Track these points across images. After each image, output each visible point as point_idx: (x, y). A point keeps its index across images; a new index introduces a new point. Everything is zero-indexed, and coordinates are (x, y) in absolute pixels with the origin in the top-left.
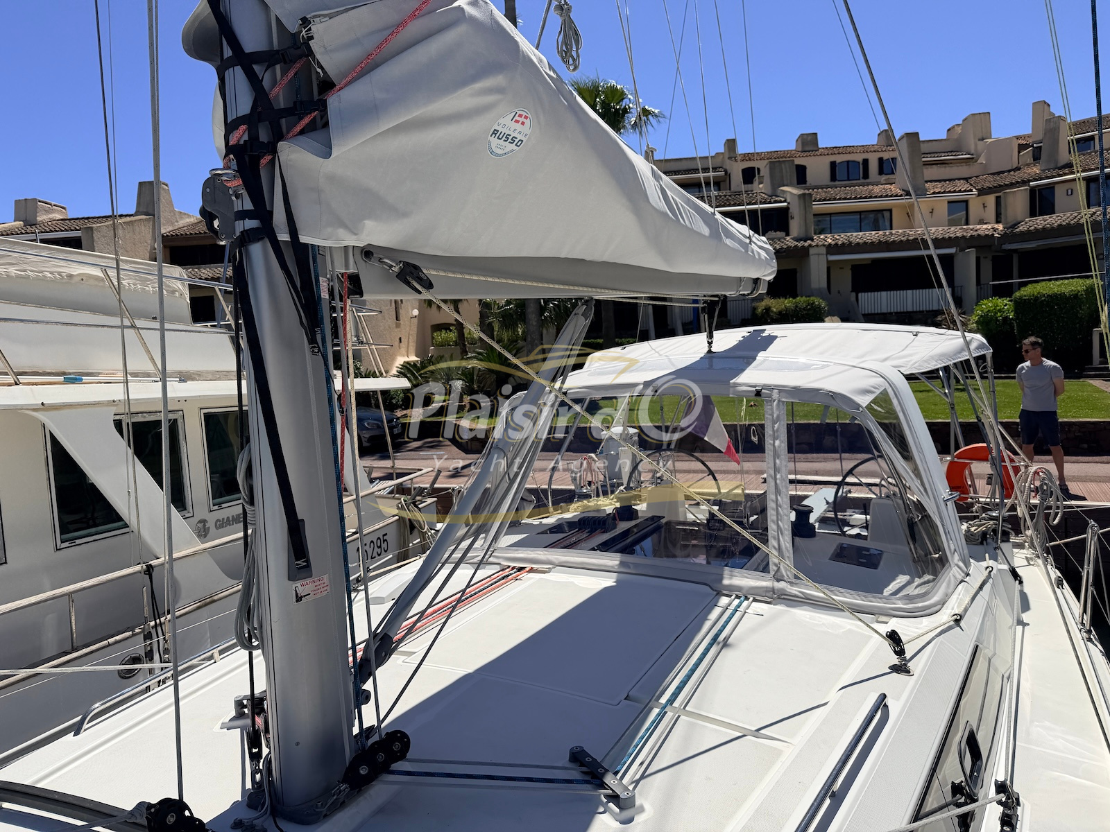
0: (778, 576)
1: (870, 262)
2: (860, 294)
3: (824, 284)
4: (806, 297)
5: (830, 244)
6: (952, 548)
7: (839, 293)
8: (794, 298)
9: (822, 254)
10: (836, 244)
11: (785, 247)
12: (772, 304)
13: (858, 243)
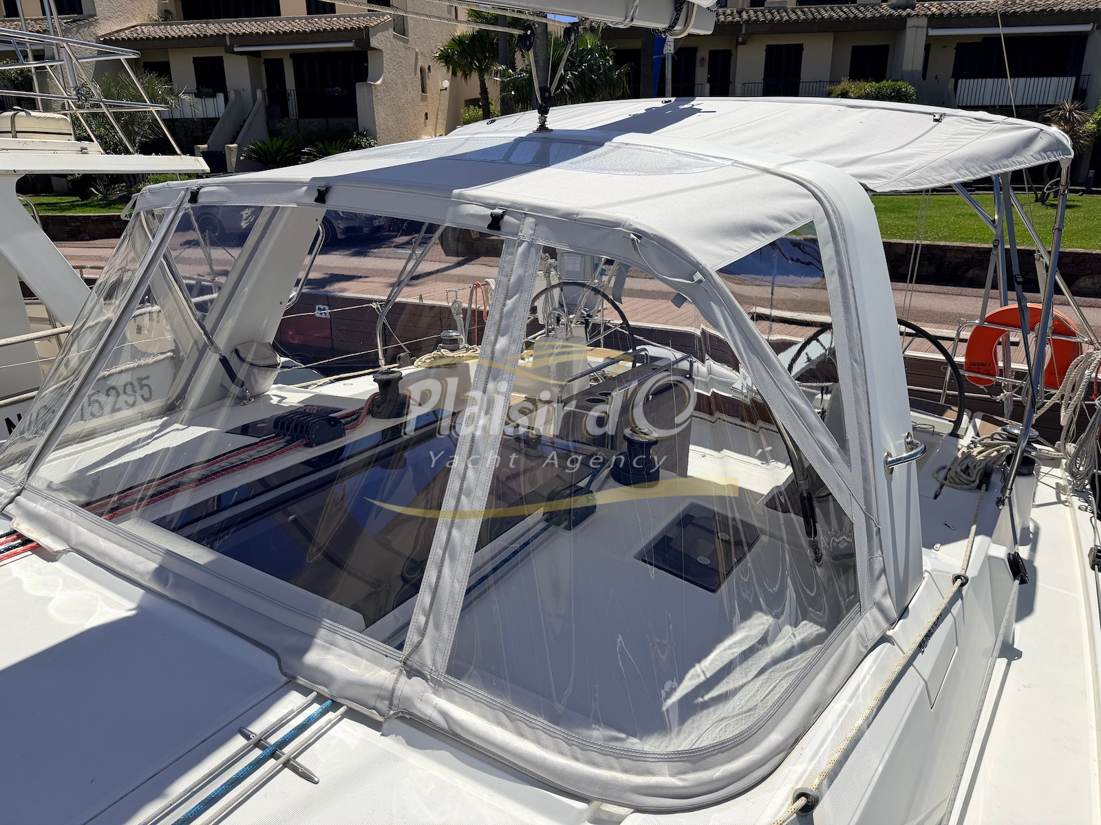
0: (414, 661)
1: (980, 40)
2: (960, 81)
3: (919, 66)
4: (893, 81)
5: (933, 14)
6: (878, 566)
7: (936, 78)
8: (877, 82)
9: (922, 27)
10: (942, 14)
11: (878, 15)
12: (851, 88)
13: (969, 14)
